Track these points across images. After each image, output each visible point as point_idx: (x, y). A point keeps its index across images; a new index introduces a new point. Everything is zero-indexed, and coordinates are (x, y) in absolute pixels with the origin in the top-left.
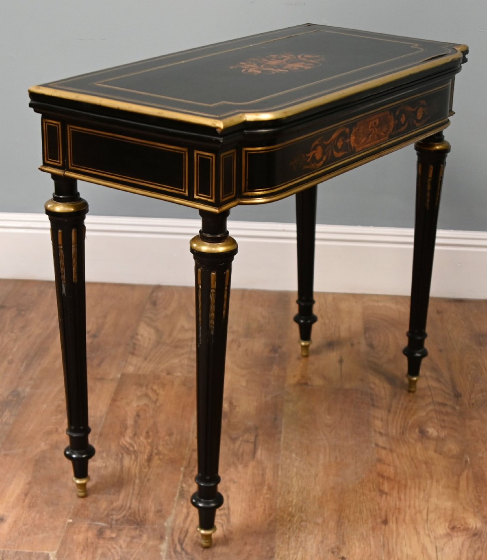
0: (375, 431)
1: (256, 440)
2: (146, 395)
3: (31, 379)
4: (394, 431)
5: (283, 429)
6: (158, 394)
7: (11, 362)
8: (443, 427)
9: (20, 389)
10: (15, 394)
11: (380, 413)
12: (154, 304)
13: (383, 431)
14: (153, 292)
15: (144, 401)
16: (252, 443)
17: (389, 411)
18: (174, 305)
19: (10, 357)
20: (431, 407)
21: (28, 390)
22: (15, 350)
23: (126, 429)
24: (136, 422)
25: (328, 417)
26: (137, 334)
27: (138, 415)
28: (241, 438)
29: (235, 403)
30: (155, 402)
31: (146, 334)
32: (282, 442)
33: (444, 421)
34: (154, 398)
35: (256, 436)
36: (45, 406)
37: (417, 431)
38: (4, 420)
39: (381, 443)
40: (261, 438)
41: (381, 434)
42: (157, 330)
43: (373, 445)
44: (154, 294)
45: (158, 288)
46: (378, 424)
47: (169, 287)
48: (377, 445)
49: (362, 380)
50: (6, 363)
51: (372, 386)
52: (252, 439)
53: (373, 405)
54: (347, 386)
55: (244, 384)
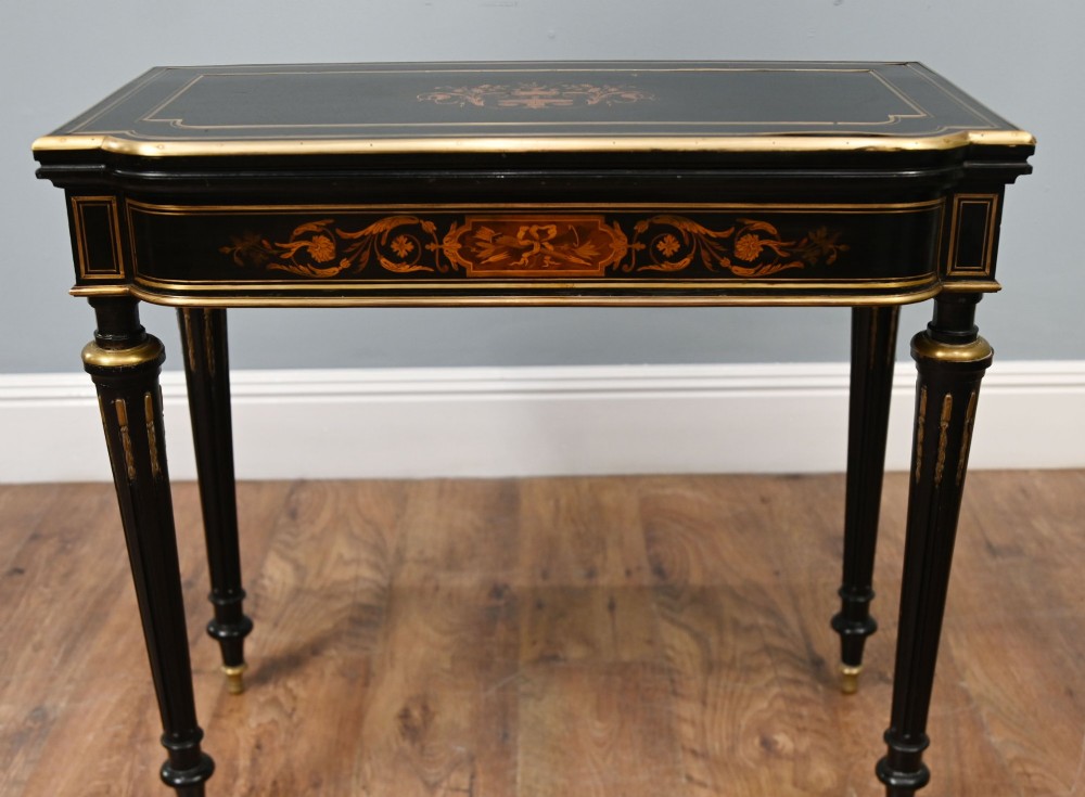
0: (683, 748)
1: (471, 785)
2: (275, 701)
3: (70, 681)
4: (717, 745)
5: (520, 758)
6: (295, 698)
7: (37, 648)
8: (802, 731)
9: (48, 704)
10: (39, 714)
11: (688, 709)
12: (293, 515)
13: (697, 747)
14: (292, 493)
15: (271, 714)
16: (465, 791)
17: (704, 703)
18: (326, 515)
19: (37, 638)
20: (775, 690)
21: (63, 705)
22: (47, 621)
23: (236, 777)
24: (254, 760)
25: (598, 725)
26: (262, 576)
27: (258, 747)
28: (445, 784)
29: (432, 707)
30: (290, 716)
31: (277, 575)
32: (519, 787)
33: (801, 717)
34: (288, 706)
35: (473, 777)
36: (90, 737)
37: (757, 741)
38: (13, 774)
39: (697, 776)
40: (481, 780)
41: (694, 752)
42: (298, 567)
43: (684, 780)
44: (294, 497)
45: (301, 484)
46: (688, 731)
47: (318, 482)
48: (690, 778)
49: (650, 642)
50: (29, 649)
51: (670, 653)
52: (465, 782)
53: (675, 693)
54: (626, 656)
55: (447, 665)
